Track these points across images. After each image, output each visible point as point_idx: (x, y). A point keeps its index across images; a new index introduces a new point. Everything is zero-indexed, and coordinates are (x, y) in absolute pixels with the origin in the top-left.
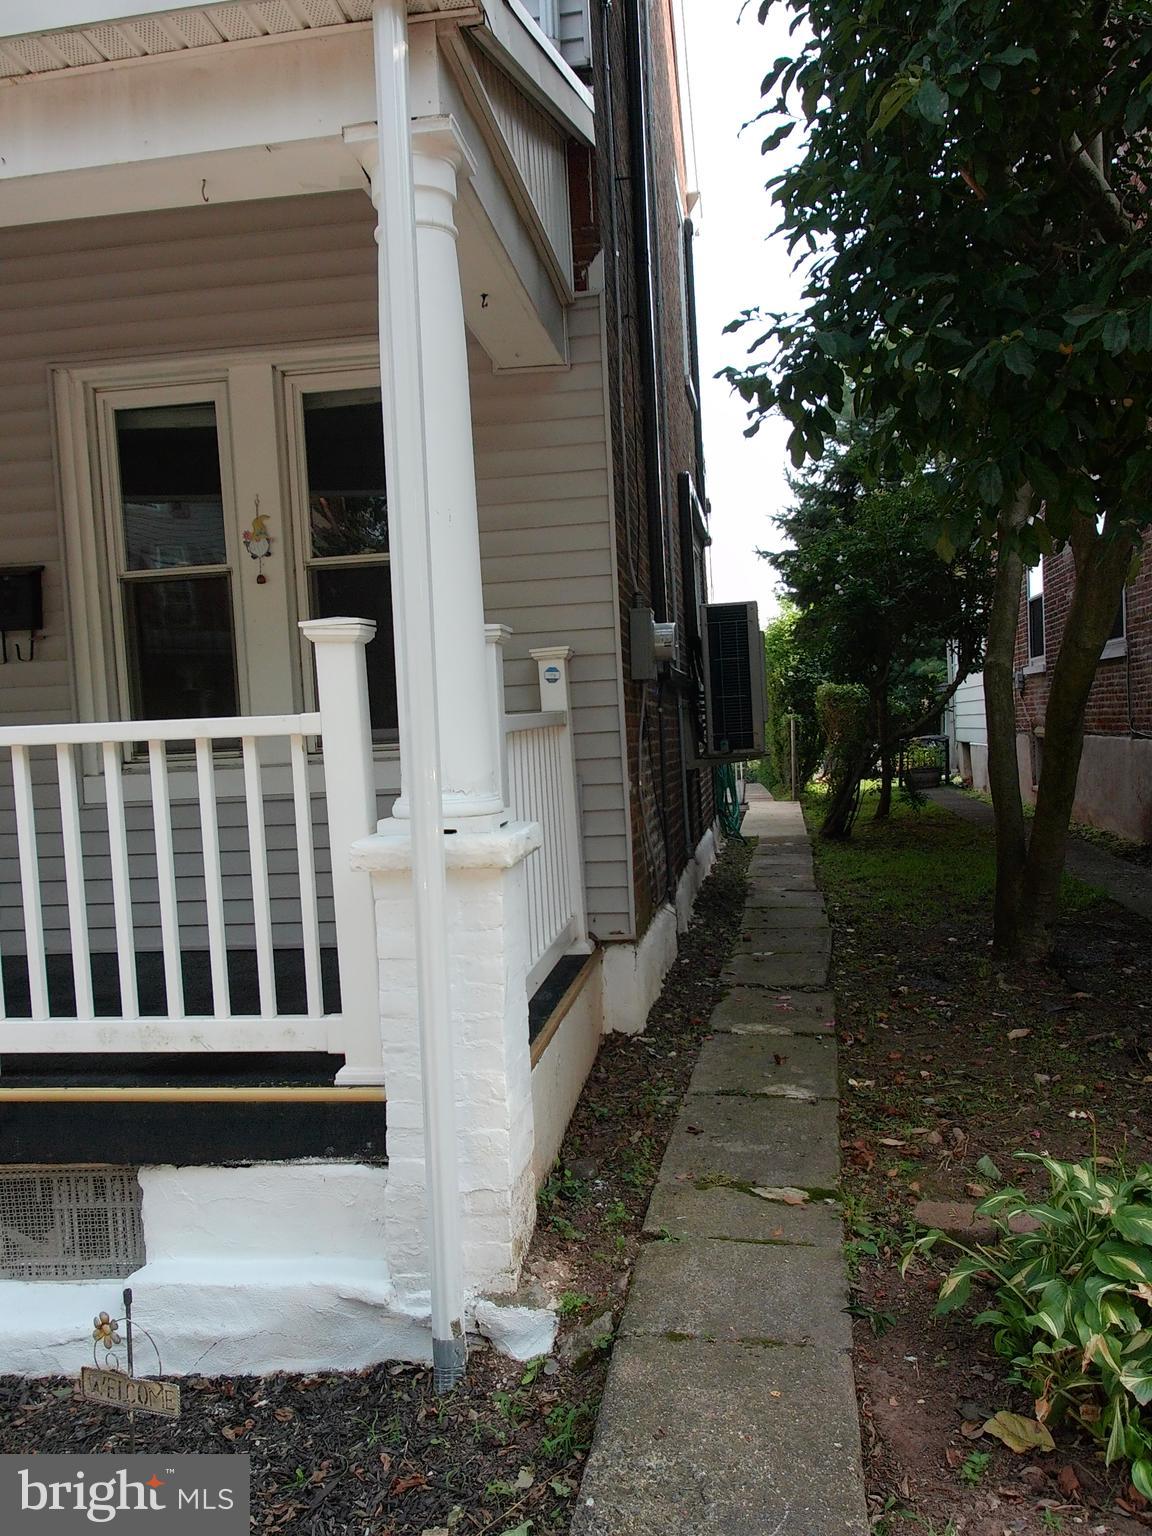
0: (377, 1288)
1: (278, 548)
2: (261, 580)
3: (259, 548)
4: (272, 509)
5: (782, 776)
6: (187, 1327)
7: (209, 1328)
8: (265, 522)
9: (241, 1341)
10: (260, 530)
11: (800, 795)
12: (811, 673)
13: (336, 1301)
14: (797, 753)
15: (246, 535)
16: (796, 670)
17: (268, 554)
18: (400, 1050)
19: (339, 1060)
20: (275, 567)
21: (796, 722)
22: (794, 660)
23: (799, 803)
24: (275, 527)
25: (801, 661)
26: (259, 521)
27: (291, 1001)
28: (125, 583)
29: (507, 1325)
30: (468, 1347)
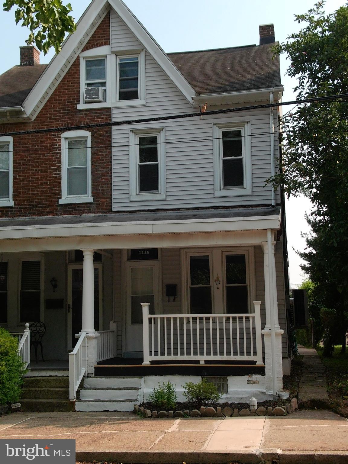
0: (264, 391)
1: (221, 283)
2: (218, 288)
3: (218, 283)
4: (220, 275)
5: (308, 341)
6: (237, 396)
7: (241, 396)
8: (219, 278)
9: (246, 398)
10: (218, 279)
11: (315, 346)
12: (318, 304)
13: (259, 392)
14: (314, 332)
15: (215, 280)
16: (313, 303)
17: (219, 284)
18: (267, 358)
19: (256, 362)
20: (220, 286)
21: (313, 321)
22: (312, 299)
23: (315, 349)
24: (220, 279)
25: (315, 300)
26: (218, 278)
27: (249, 353)
28: (191, 288)
29: (283, 395)
30: (277, 398)
